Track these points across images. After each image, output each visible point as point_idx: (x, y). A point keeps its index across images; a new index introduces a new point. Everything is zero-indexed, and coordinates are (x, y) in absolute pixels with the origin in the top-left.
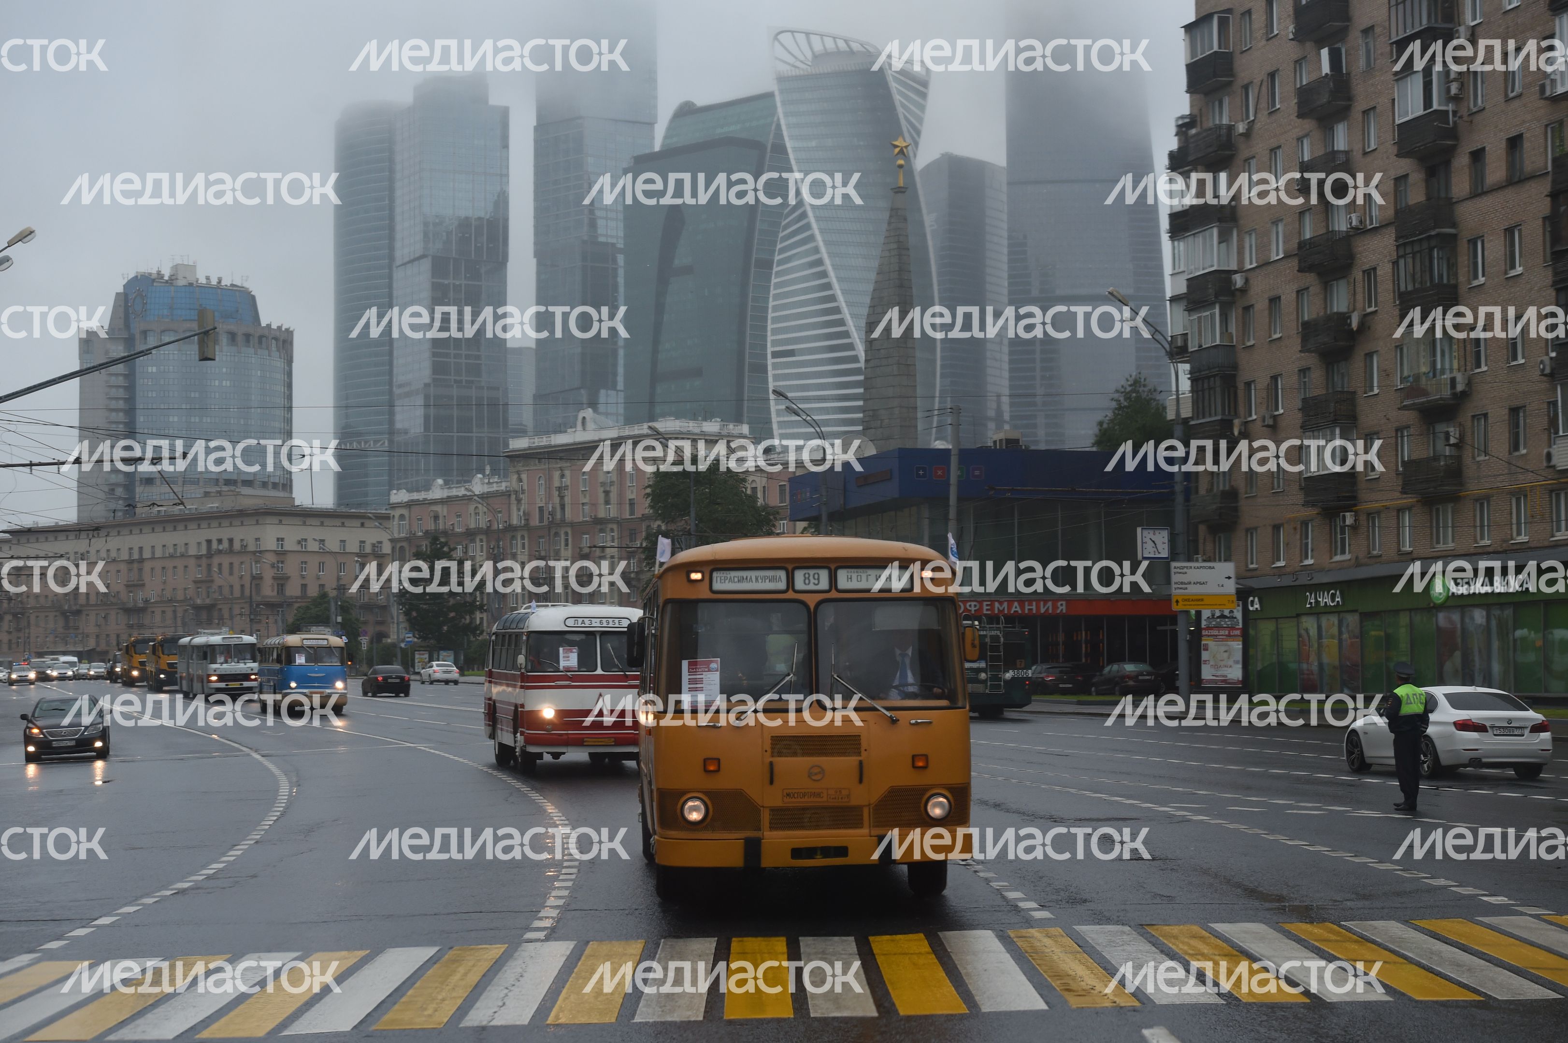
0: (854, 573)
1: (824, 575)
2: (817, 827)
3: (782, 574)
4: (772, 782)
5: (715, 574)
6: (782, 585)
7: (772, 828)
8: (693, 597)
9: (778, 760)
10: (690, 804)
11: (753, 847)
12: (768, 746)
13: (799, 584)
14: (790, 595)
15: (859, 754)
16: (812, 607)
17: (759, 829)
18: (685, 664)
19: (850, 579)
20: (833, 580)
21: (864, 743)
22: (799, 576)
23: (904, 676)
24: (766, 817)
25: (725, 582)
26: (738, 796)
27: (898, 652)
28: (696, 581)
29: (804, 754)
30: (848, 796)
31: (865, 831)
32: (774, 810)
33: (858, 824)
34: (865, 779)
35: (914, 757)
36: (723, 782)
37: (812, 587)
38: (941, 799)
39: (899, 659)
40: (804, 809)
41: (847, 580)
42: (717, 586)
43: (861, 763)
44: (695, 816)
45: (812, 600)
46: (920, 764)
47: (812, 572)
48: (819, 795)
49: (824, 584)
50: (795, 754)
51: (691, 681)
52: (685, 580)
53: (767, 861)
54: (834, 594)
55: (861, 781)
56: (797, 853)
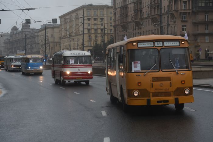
0: (168, 43)
1: (161, 43)
2: (162, 96)
3: (153, 43)
4: (152, 87)
5: (138, 43)
6: (152, 45)
7: (153, 97)
8: (134, 48)
9: (154, 83)
10: (135, 92)
11: (149, 101)
12: (151, 79)
13: (156, 45)
14: (154, 47)
15: (170, 81)
16: (159, 50)
17: (150, 97)
18: (133, 63)
19: (167, 44)
20: (163, 44)
21: (171, 79)
22: (156, 43)
23: (177, 64)
24: (151, 94)
25: (141, 45)
26: (145, 90)
27: (176, 59)
28: (134, 45)
29: (158, 81)
30: (168, 90)
31: (172, 97)
32: (153, 93)
33: (170, 96)
34: (172, 86)
35: (182, 81)
36: (142, 87)
37: (159, 46)
38: (188, 90)
39: (176, 60)
40: (159, 92)
41: (166, 44)
42: (139, 46)
43: (171, 82)
44: (136, 95)
45: (159, 48)
46: (183, 83)
47: (159, 42)
48: (162, 90)
49: (161, 45)
50: (156, 81)
51: (134, 66)
52: (132, 45)
53: (151, 104)
54: (164, 47)
55: (171, 86)
56: (158, 102)
